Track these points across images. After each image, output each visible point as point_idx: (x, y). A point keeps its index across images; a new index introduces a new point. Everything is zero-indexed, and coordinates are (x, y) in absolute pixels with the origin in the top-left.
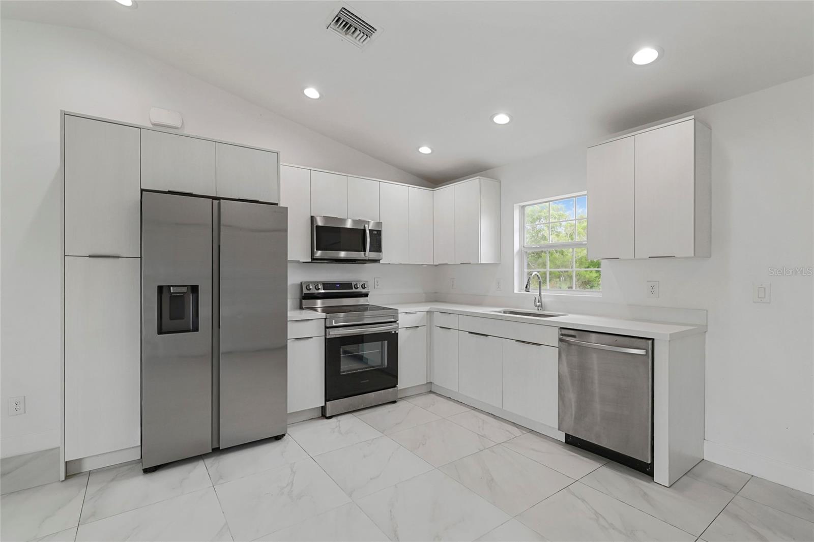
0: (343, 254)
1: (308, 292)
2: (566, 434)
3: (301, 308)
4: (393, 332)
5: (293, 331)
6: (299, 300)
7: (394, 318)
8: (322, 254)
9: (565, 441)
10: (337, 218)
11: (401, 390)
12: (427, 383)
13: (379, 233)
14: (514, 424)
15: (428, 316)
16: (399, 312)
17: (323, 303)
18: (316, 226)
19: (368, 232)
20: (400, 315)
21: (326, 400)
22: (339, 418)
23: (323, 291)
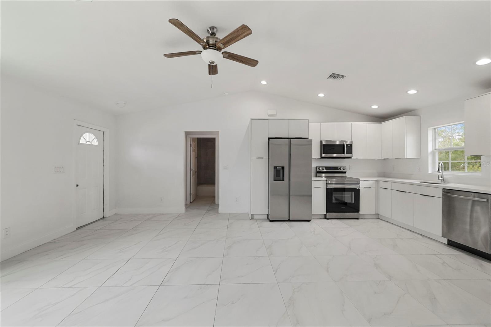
0: (335, 155)
1: (319, 170)
2: (448, 240)
3: (316, 176)
4: (357, 188)
5: (314, 184)
6: (315, 174)
7: (358, 182)
8: (325, 155)
9: (448, 244)
10: (331, 141)
11: (361, 214)
12: (376, 214)
13: (351, 146)
14: (421, 235)
15: (377, 183)
16: (360, 180)
17: (325, 175)
18: (323, 145)
19: (345, 145)
20: (360, 181)
21: (327, 212)
22: (332, 220)
23: (325, 170)
